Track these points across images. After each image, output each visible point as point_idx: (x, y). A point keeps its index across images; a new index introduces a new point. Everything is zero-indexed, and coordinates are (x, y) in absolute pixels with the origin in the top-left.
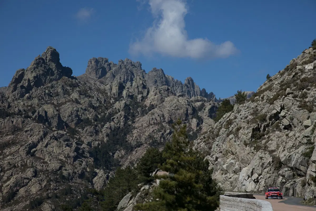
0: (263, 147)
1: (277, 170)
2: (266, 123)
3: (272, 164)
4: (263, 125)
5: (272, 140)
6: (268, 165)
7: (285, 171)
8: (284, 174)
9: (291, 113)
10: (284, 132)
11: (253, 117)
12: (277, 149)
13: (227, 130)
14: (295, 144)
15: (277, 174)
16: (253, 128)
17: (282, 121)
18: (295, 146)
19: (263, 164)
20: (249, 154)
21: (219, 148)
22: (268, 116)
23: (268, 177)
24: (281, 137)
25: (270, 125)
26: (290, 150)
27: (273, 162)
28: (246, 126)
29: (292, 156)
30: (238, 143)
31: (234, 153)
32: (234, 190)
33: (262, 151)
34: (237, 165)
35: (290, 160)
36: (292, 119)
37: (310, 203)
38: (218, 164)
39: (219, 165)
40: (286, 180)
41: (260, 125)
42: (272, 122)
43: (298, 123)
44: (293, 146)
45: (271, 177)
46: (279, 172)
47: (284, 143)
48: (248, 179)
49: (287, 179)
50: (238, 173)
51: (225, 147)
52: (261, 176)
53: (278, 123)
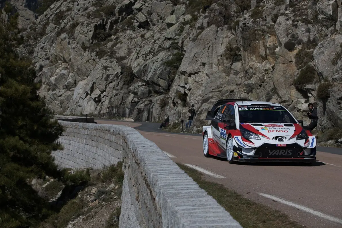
0: (109, 52)
1: (128, 84)
2: (114, 18)
3: (120, 77)
4: (110, 21)
5: (121, 42)
6: (114, 77)
7: (138, 86)
8: (136, 90)
9: (149, 4)
10: (139, 32)
11: (96, 9)
12: (128, 55)
13: (58, 26)
14: (153, 49)
15: (126, 91)
16: (96, 25)
17: (137, 15)
18: (153, 52)
19: (108, 76)
20: (88, 61)
21: (45, 53)
22: (118, 8)
23: (114, 95)
24: (134, 38)
25: (119, 21)
26: (146, 57)
27: (122, 73)
28: (86, 22)
29: (148, 66)
30: (74, 46)
31: (67, 60)
32: (66, 113)
33: (107, 57)
34: (71, 78)
35: (146, 70)
36: (150, 13)
37: (175, 130)
38: (43, 75)
39: (44, 77)
40: (138, 99)
41: (105, 21)
42: (123, 17)
43: (158, 20)
44: (150, 52)
45: (119, 94)
46: (130, 88)
47: (139, 46)
48: (85, 97)
49: (140, 97)
50: (71, 89)
51: (53, 50)
52: (105, 94)
53: (131, 18)
